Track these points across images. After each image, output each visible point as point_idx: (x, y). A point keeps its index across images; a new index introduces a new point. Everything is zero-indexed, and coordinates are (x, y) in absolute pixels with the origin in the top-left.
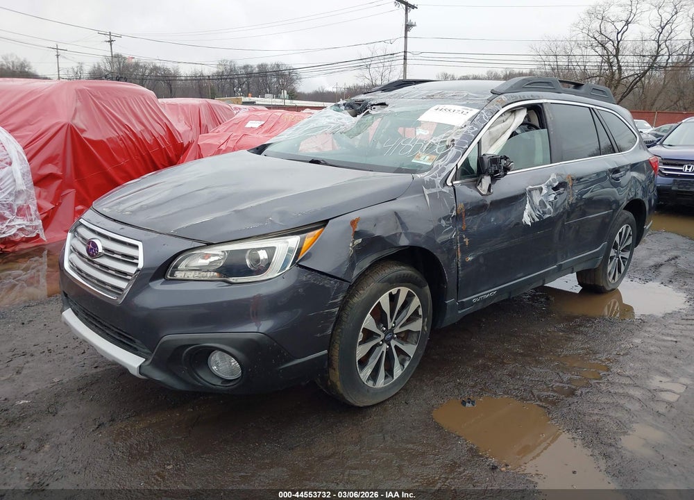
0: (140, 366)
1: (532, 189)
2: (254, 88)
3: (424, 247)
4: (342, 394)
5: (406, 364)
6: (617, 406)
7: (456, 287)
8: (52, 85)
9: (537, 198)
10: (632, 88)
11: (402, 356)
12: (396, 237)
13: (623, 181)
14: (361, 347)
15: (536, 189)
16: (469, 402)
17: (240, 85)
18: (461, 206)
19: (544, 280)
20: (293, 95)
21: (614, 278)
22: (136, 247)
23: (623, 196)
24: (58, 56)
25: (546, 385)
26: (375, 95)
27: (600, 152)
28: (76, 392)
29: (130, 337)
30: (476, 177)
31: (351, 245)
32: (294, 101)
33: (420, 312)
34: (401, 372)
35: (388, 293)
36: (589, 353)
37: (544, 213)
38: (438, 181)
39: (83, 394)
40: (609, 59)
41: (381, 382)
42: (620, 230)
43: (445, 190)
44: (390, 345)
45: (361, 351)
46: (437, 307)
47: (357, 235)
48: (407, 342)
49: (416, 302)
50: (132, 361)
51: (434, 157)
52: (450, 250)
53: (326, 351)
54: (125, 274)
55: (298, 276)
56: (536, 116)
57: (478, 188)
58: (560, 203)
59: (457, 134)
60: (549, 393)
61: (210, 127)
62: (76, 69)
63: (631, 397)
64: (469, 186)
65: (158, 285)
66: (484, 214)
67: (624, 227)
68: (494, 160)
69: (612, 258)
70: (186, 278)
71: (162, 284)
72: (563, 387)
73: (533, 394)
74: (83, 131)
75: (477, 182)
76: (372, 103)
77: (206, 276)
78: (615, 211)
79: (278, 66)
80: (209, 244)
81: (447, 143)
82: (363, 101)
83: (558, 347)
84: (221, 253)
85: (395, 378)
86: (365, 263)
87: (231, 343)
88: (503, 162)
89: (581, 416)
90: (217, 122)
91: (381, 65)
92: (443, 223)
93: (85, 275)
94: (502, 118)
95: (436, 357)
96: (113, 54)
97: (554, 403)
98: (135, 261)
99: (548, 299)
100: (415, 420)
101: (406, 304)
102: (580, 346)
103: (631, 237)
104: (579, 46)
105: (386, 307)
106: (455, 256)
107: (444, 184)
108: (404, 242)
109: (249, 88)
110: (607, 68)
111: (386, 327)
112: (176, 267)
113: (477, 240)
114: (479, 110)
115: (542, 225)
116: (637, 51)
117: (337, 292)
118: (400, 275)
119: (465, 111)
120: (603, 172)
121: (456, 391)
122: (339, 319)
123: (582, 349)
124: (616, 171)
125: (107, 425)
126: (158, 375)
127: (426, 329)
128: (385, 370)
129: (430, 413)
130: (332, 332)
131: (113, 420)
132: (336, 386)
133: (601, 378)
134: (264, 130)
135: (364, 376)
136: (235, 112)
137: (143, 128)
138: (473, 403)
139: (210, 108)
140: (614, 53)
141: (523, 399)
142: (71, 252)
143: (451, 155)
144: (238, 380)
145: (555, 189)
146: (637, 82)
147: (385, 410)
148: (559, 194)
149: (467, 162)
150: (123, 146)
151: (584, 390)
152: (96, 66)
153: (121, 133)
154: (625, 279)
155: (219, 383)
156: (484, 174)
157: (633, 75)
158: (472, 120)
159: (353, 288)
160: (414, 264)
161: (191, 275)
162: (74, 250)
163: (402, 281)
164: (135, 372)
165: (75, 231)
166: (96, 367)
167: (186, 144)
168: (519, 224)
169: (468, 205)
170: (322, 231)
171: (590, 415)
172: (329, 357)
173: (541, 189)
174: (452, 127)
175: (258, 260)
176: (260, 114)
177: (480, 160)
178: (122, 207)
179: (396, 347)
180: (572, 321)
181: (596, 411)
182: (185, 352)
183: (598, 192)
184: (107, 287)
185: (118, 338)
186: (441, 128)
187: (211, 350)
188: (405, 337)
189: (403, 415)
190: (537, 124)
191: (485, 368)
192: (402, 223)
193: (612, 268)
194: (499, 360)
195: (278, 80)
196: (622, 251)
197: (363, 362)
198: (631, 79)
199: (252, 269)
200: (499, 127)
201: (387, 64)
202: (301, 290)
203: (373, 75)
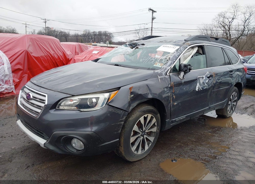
0: (45, 144)
1: (200, 78)
2: (96, 40)
3: (158, 98)
4: (124, 157)
5: (150, 145)
6: (233, 163)
7: (170, 114)
8: (21, 36)
9: (201, 81)
10: (235, 43)
11: (148, 142)
12: (147, 94)
13: (234, 75)
14: (132, 138)
15: (201, 77)
16: (174, 160)
17: (92, 39)
18: (172, 83)
19: (204, 113)
20: (111, 43)
21: (230, 112)
22: (45, 96)
23: (234, 81)
24: (26, 27)
25: (205, 154)
26: (140, 41)
27: (225, 64)
28: (20, 153)
29: (41, 132)
30: (178, 72)
31: (129, 97)
32: (111, 45)
33: (156, 124)
34: (148, 148)
35: (143, 116)
36: (221, 142)
37: (204, 87)
38: (164, 73)
39: (23, 154)
40: (226, 32)
41: (140, 152)
42: (233, 94)
43: (167, 77)
44: (144, 137)
45: (132, 140)
46: (162, 122)
47: (132, 93)
48: (151, 136)
49: (154, 120)
50: (42, 141)
51: (162, 64)
52: (168, 100)
53: (118, 139)
54: (40, 107)
55: (108, 109)
56: (201, 50)
57: (179, 76)
58: (210, 83)
59: (171, 56)
60: (206, 158)
61: (79, 53)
62: (32, 32)
63: (238, 160)
64: (175, 76)
65: (52, 111)
66: (181, 86)
67: (234, 93)
68: (185, 66)
69: (229, 105)
70: (64, 109)
71: (54, 111)
72: (211, 155)
73: (199, 158)
74: (31, 53)
75: (179, 74)
76: (139, 44)
77: (72, 108)
78: (231, 87)
79: (105, 32)
80: (73, 96)
81: (167, 59)
82: (135, 43)
83: (209, 139)
84: (78, 99)
85: (146, 150)
86: (135, 104)
87: (80, 135)
88: (189, 67)
89: (219, 167)
90: (82, 51)
91: (143, 32)
92: (165, 89)
93: (25, 107)
94: (188, 50)
95: (162, 142)
96: (46, 26)
97: (208, 162)
98: (44, 102)
99: (205, 120)
100: (153, 167)
101: (150, 121)
102: (218, 139)
103: (237, 97)
104: (215, 27)
105: (142, 122)
106: (170, 102)
107: (166, 74)
108: (150, 96)
109: (95, 40)
110: (225, 35)
111: (143, 130)
112: (60, 104)
113: (178, 96)
114: (179, 47)
115: (203, 91)
116: (237, 29)
117: (124, 115)
118: (148, 109)
119: (174, 47)
120: (226, 72)
121: (169, 156)
122: (124, 127)
123: (218, 140)
124: (231, 71)
125: (31, 167)
126: (51, 148)
127: (158, 131)
128: (142, 147)
129: (159, 164)
130: (121, 131)
131: (33, 165)
132: (122, 153)
133: (226, 152)
134: (99, 54)
135: (133, 149)
136: (89, 48)
137: (54, 52)
138: (176, 161)
139: (80, 45)
140: (228, 29)
141: (196, 160)
142: (21, 98)
143: (169, 63)
144: (83, 150)
145: (208, 78)
146: (237, 40)
147: (141, 163)
148: (210, 80)
149: (175, 67)
150: (46, 59)
151: (220, 157)
152: (40, 31)
153: (46, 54)
154: (234, 113)
155: (75, 151)
156: (181, 71)
157: (235, 38)
158: (177, 50)
159: (130, 114)
160: (153, 105)
161: (66, 108)
162: (22, 97)
163: (149, 112)
164: (42, 146)
165: (23, 89)
166: (29, 143)
167: (70, 59)
168: (194, 90)
169: (175, 83)
170: (118, 91)
171: (223, 167)
172: (119, 142)
173: (203, 78)
174: (169, 53)
175: (92, 102)
176: (97, 48)
177: (180, 66)
178: (41, 81)
179: (146, 138)
180: (214, 129)
181: (225, 166)
182: (63, 138)
183: (223, 79)
184: (33, 112)
185: (37, 132)
186: (165, 53)
187: (72, 138)
188: (150, 134)
189: (148, 165)
190: (202, 53)
191: (181, 147)
192: (149, 89)
193: (230, 108)
194: (186, 144)
195: (105, 37)
196: (233, 102)
197: (133, 144)
198: (234, 39)
199: (90, 106)
200: (187, 53)
201: (145, 32)
202: (109, 115)
203: (140, 36)
